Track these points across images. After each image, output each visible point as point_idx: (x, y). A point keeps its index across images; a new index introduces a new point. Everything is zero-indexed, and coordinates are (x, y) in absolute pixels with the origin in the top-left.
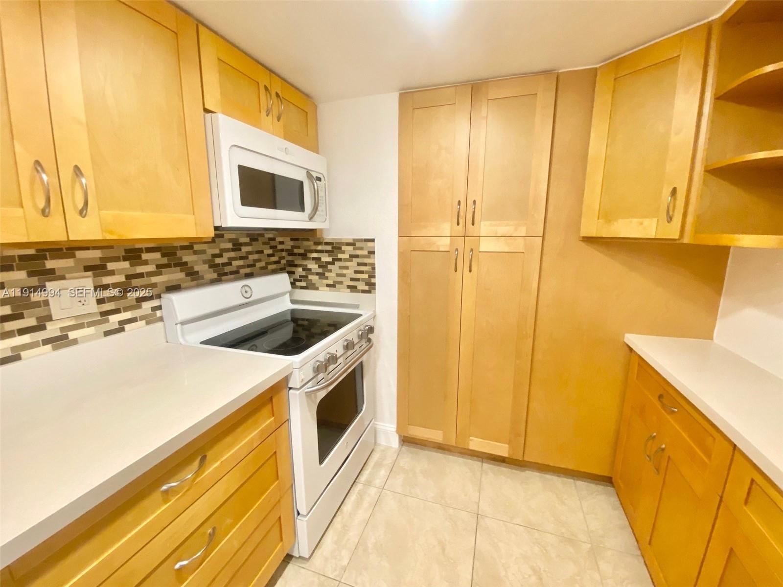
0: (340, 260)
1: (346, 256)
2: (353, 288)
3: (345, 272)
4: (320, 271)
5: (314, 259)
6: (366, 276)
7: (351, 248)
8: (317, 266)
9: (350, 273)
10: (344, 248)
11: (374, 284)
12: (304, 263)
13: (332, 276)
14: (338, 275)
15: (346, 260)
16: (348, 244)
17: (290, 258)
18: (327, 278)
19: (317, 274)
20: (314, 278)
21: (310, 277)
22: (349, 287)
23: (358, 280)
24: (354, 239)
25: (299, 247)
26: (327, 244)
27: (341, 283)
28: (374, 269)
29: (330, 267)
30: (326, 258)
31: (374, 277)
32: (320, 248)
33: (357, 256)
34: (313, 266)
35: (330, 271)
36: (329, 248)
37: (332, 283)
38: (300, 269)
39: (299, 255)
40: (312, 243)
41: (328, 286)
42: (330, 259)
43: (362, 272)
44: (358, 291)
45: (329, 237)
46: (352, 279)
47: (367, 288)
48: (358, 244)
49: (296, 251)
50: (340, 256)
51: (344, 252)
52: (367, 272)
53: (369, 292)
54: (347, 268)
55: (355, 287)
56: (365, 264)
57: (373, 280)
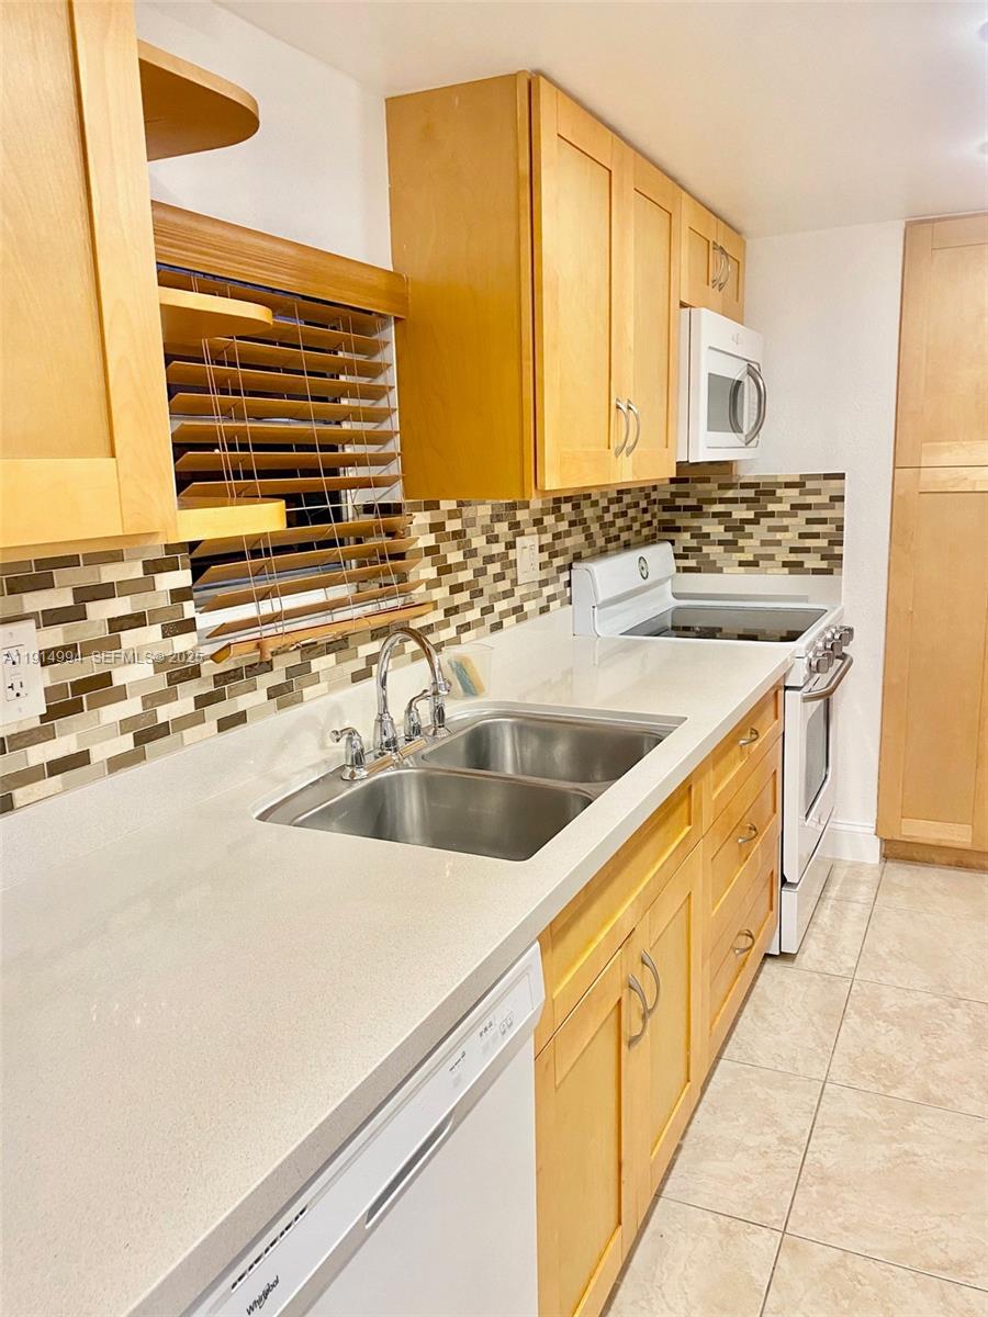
0: (771, 515)
1: (786, 507)
2: (794, 567)
3: (779, 536)
4: (729, 536)
5: (715, 515)
6: (823, 543)
7: (795, 492)
8: (722, 528)
9: (790, 537)
10: (779, 492)
11: (840, 557)
12: (695, 523)
13: (751, 547)
14: (764, 543)
15: (783, 514)
16: (788, 485)
17: (667, 516)
18: (742, 550)
19: (721, 543)
20: (714, 551)
21: (706, 549)
22: (785, 564)
23: (807, 550)
24: (802, 476)
25: (687, 495)
26: (744, 486)
27: (771, 557)
28: (840, 528)
29: (748, 528)
30: (741, 513)
31: (840, 543)
32: (730, 494)
33: (808, 507)
34: (715, 529)
35: (750, 536)
36: (750, 493)
37: (751, 559)
38: (687, 536)
39: (687, 508)
40: (716, 486)
41: (741, 564)
42: (750, 515)
43: (816, 536)
44: (806, 572)
45: (747, 474)
46: (793, 550)
47: (824, 565)
48: (810, 485)
49: (679, 502)
50: (771, 507)
51: (780, 500)
52: (825, 535)
53: (829, 572)
54: (785, 529)
55: (801, 564)
56: (823, 521)
57: (837, 550)
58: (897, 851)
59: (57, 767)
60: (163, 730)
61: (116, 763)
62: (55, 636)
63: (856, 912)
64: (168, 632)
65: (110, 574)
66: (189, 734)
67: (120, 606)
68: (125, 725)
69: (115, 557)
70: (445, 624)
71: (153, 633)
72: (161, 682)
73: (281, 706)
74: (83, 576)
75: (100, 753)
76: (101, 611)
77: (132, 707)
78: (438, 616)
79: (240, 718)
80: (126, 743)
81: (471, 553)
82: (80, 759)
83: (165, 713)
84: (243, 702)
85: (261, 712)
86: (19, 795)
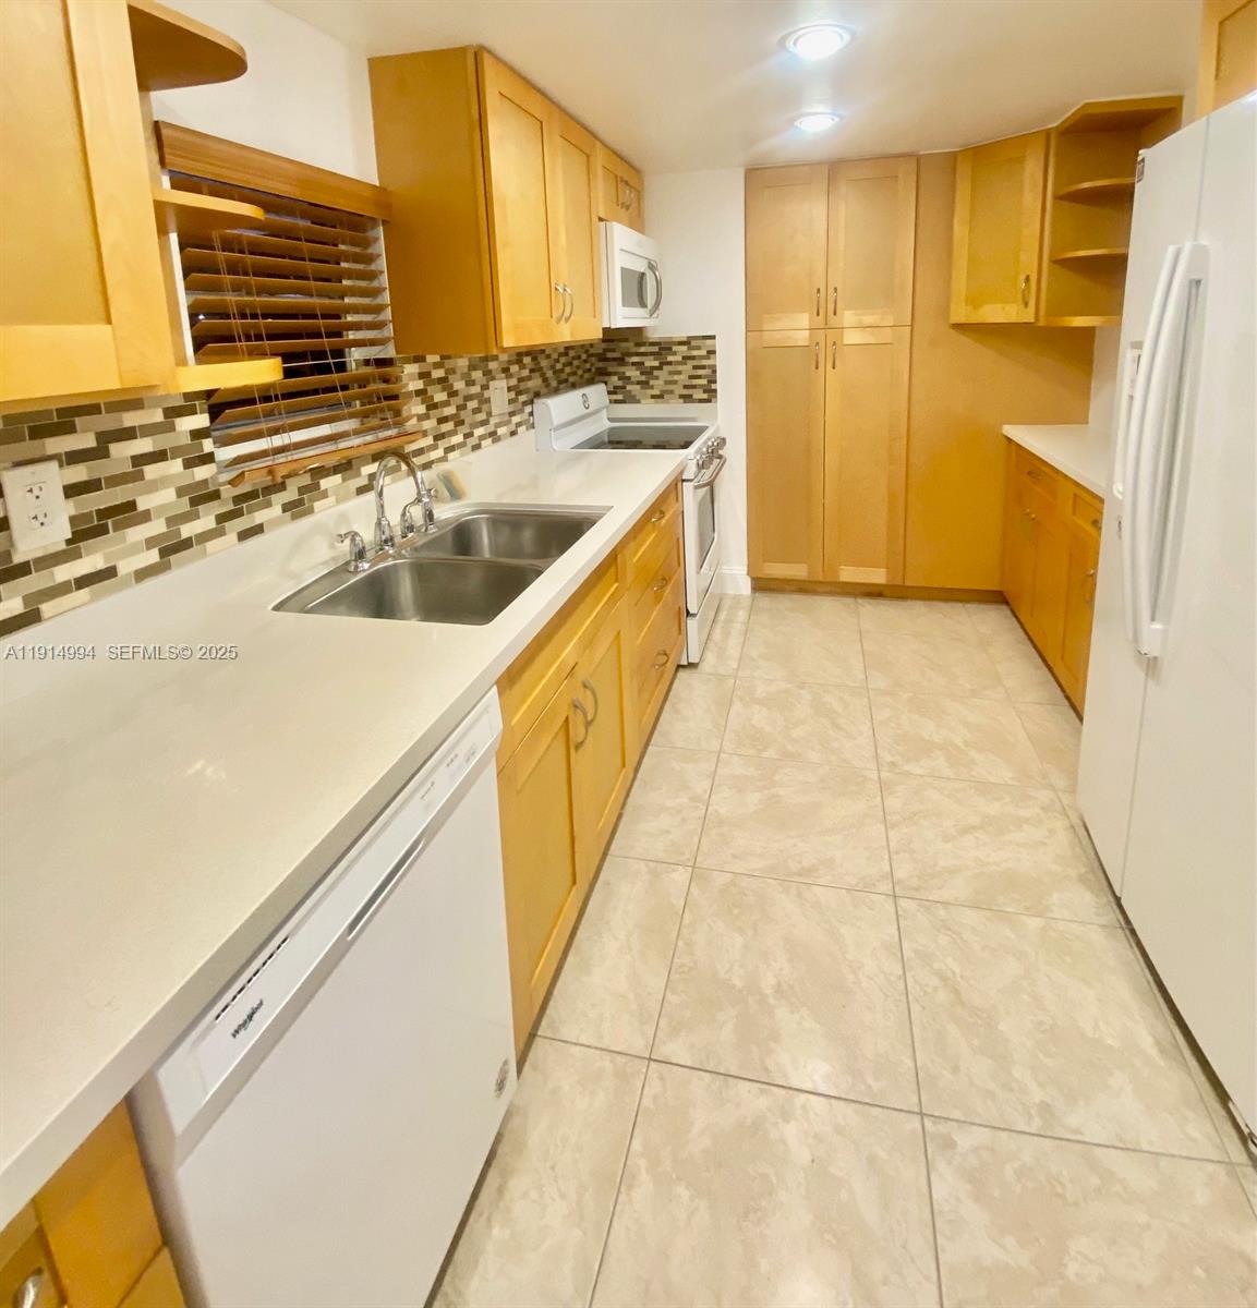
0: (670, 363)
1: (679, 358)
2: (687, 398)
3: (676, 377)
4: (643, 378)
5: (633, 364)
6: (704, 382)
7: (684, 348)
8: (638, 373)
9: (683, 379)
10: (674, 348)
11: (715, 391)
12: (621, 369)
13: (658, 385)
14: (667, 383)
15: (678, 363)
16: (681, 343)
17: (601, 365)
18: (652, 387)
19: (638, 383)
20: (634, 389)
21: (629, 387)
22: (681, 396)
23: (694, 387)
24: (688, 337)
25: (613, 351)
26: (652, 344)
27: (671, 392)
28: (714, 372)
29: (656, 373)
30: (650, 362)
31: (715, 382)
32: (642, 349)
33: (693, 358)
34: (633, 373)
35: (657, 378)
36: (656, 349)
37: (658, 393)
38: (615, 378)
39: (614, 359)
40: (632, 344)
41: (653, 397)
42: (656, 364)
43: (699, 377)
44: (694, 401)
45: (654, 336)
46: (685, 387)
47: (705, 396)
48: (693, 343)
49: (610, 355)
50: (670, 358)
51: (675, 354)
52: (705, 377)
53: (708, 401)
54: (679, 373)
55: (691, 396)
56: (703, 367)
57: (713, 386)
58: (762, 585)
59: (83, 582)
60: (186, 544)
61: (142, 575)
62: (79, 473)
63: (737, 627)
64: (189, 464)
65: (131, 419)
66: (211, 545)
67: (143, 445)
68: (150, 543)
69: (136, 404)
70: (434, 447)
71: (176, 466)
72: (184, 505)
73: (294, 517)
74: (106, 422)
75: (126, 567)
76: (123, 451)
77: (157, 527)
78: (429, 441)
79: (258, 530)
80: (153, 556)
81: (453, 394)
82: (110, 573)
83: (187, 530)
84: (260, 517)
85: (276, 523)
86: (46, 608)
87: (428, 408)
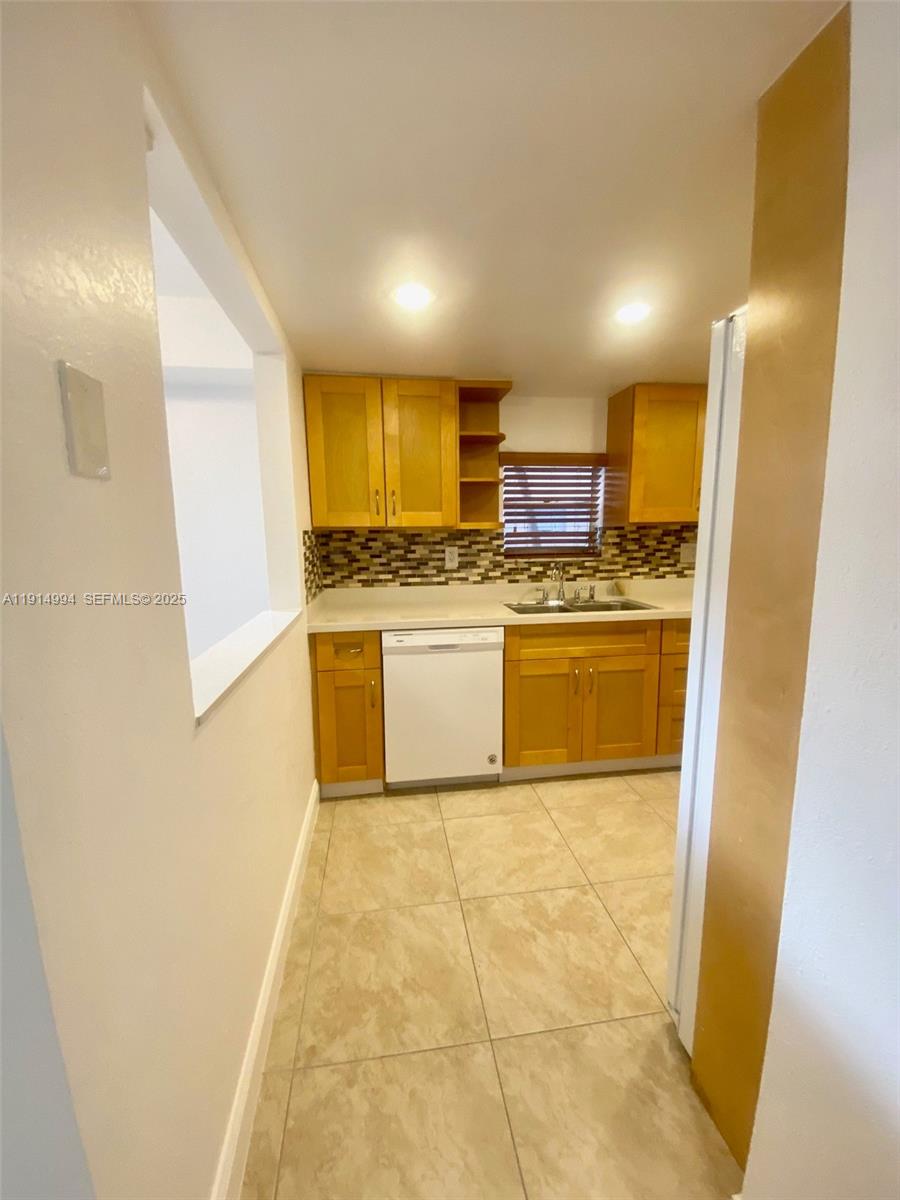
59: (459, 579)
60: (490, 578)
61: (475, 582)
62: (463, 551)
64: (494, 555)
65: (479, 539)
66: (498, 581)
67: (481, 547)
68: (479, 574)
69: (482, 535)
70: (623, 571)
71: (491, 554)
72: (491, 566)
73: (533, 581)
74: (472, 539)
75: (471, 579)
76: (476, 547)
77: (482, 571)
78: (620, 567)
79: (517, 581)
80: (479, 578)
81: (643, 547)
82: (466, 579)
83: (491, 574)
84: (518, 577)
85: (524, 581)
86: (450, 582)
87: (621, 552)
